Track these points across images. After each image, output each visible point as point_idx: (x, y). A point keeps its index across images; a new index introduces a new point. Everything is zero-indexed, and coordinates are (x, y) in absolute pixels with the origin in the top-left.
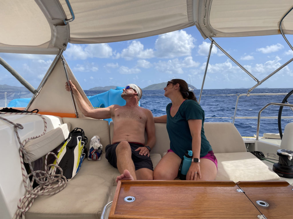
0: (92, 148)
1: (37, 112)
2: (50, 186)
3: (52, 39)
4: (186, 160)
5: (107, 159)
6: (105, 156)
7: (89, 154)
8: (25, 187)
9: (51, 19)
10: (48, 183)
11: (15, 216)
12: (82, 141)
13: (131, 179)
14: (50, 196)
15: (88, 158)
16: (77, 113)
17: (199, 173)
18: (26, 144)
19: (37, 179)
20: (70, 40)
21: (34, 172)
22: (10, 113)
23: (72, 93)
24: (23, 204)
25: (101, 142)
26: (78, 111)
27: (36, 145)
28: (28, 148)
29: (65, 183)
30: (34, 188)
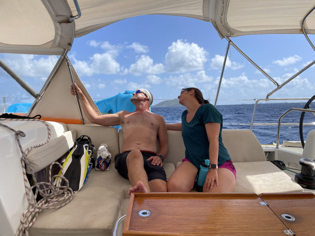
0: (100, 157)
1: (39, 119)
2: (56, 199)
3: (56, 38)
4: (203, 170)
5: (117, 170)
6: (114, 166)
7: (96, 164)
8: (28, 200)
9: (55, 16)
10: (53, 196)
11: (18, 232)
12: (89, 149)
13: (145, 191)
14: (55, 209)
15: (96, 168)
16: (83, 119)
17: (216, 180)
18: (29, 153)
19: (41, 191)
21: (38, 183)
22: (10, 119)
23: (78, 98)
24: (26, 219)
25: (109, 151)
26: (84, 116)
27: (40, 155)
28: (30, 158)
29: (72, 196)
30: (37, 201)
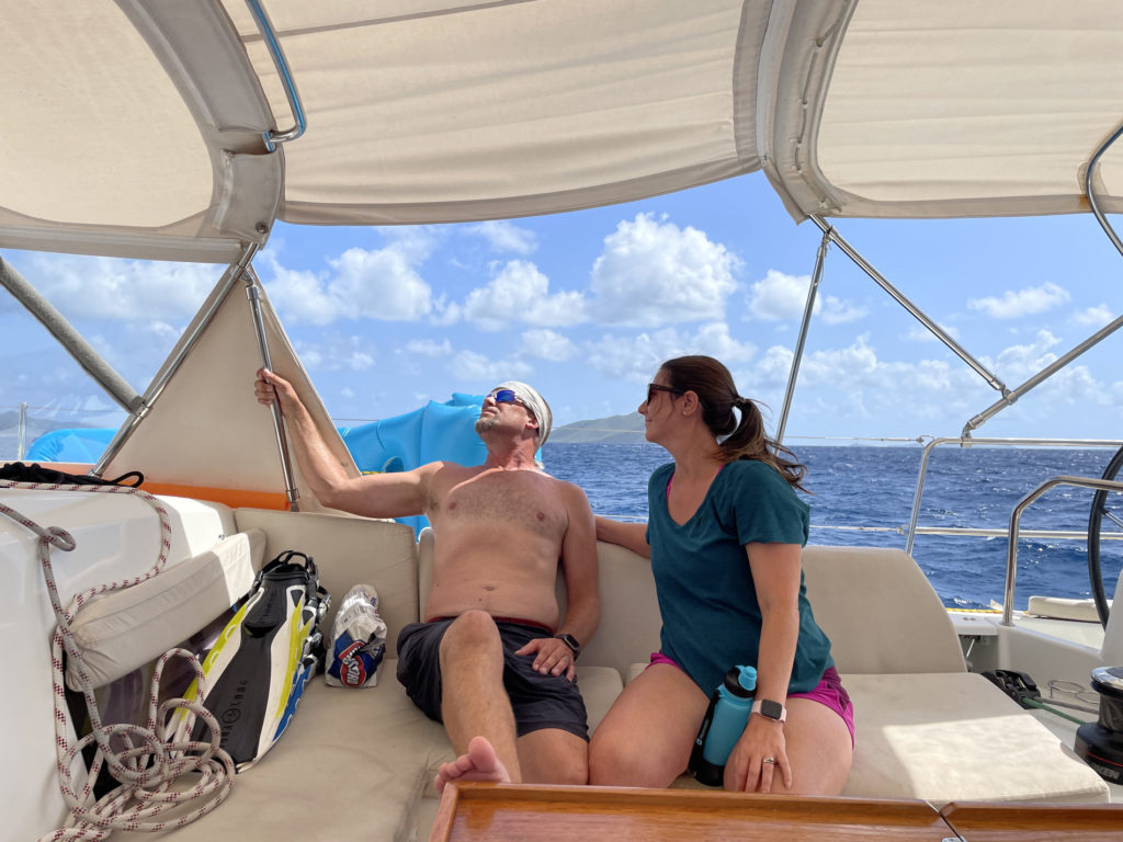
0: (346, 636)
1: (136, 486)
2: (166, 791)
3: (214, 204)
4: (729, 703)
5: (404, 684)
6: (395, 672)
7: (330, 660)
8: (64, 790)
9: (216, 130)
10: (158, 779)
12: (306, 604)
13: (499, 776)
14: (161, 833)
15: (328, 677)
16: (293, 491)
17: (781, 760)
18: (82, 612)
19: (115, 760)
20: (284, 210)
21: (105, 729)
22: (30, 484)
25: (381, 612)
26: (298, 483)
27: (119, 618)
28: (85, 630)
29: (227, 781)
30: (98, 796)
